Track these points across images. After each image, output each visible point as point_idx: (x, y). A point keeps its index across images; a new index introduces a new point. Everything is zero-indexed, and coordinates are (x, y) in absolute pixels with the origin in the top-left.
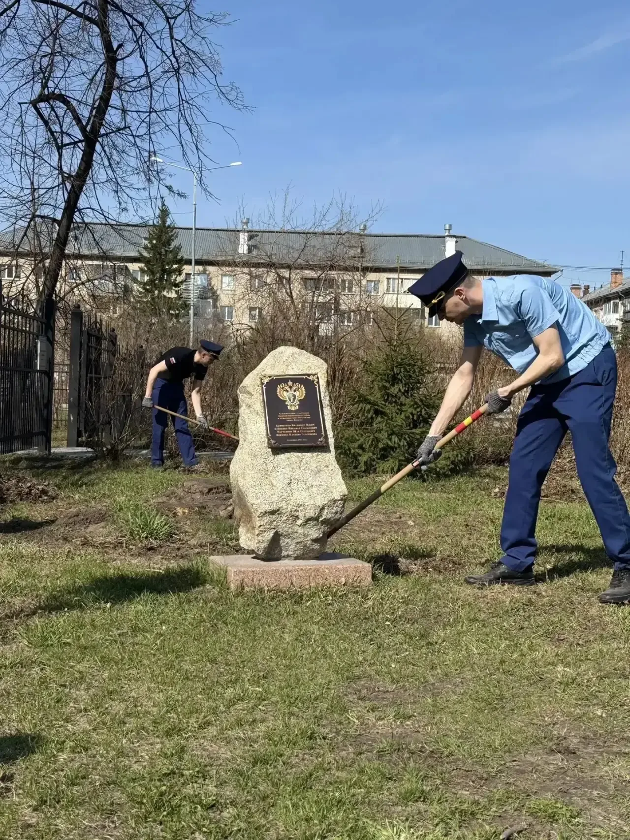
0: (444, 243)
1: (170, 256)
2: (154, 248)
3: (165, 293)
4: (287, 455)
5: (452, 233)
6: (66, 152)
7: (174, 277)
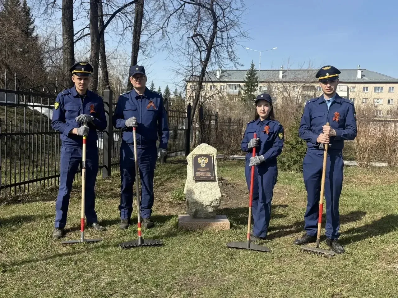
0: (357, 72)
1: (254, 80)
2: (249, 78)
3: (252, 93)
4: (200, 183)
5: (360, 68)
6: (202, 53)
7: (255, 88)
